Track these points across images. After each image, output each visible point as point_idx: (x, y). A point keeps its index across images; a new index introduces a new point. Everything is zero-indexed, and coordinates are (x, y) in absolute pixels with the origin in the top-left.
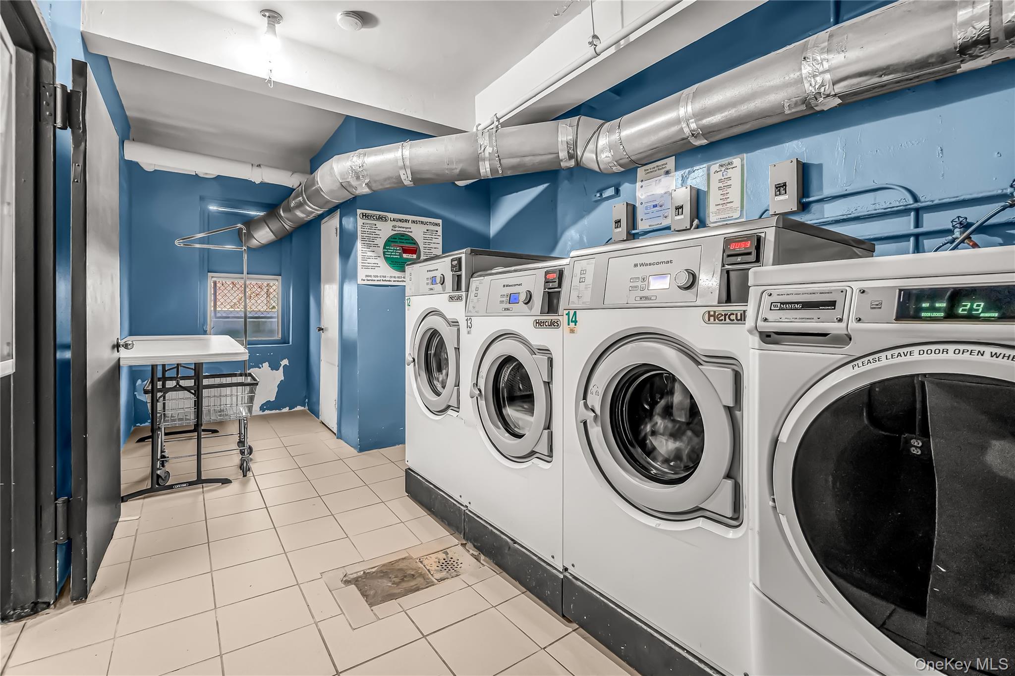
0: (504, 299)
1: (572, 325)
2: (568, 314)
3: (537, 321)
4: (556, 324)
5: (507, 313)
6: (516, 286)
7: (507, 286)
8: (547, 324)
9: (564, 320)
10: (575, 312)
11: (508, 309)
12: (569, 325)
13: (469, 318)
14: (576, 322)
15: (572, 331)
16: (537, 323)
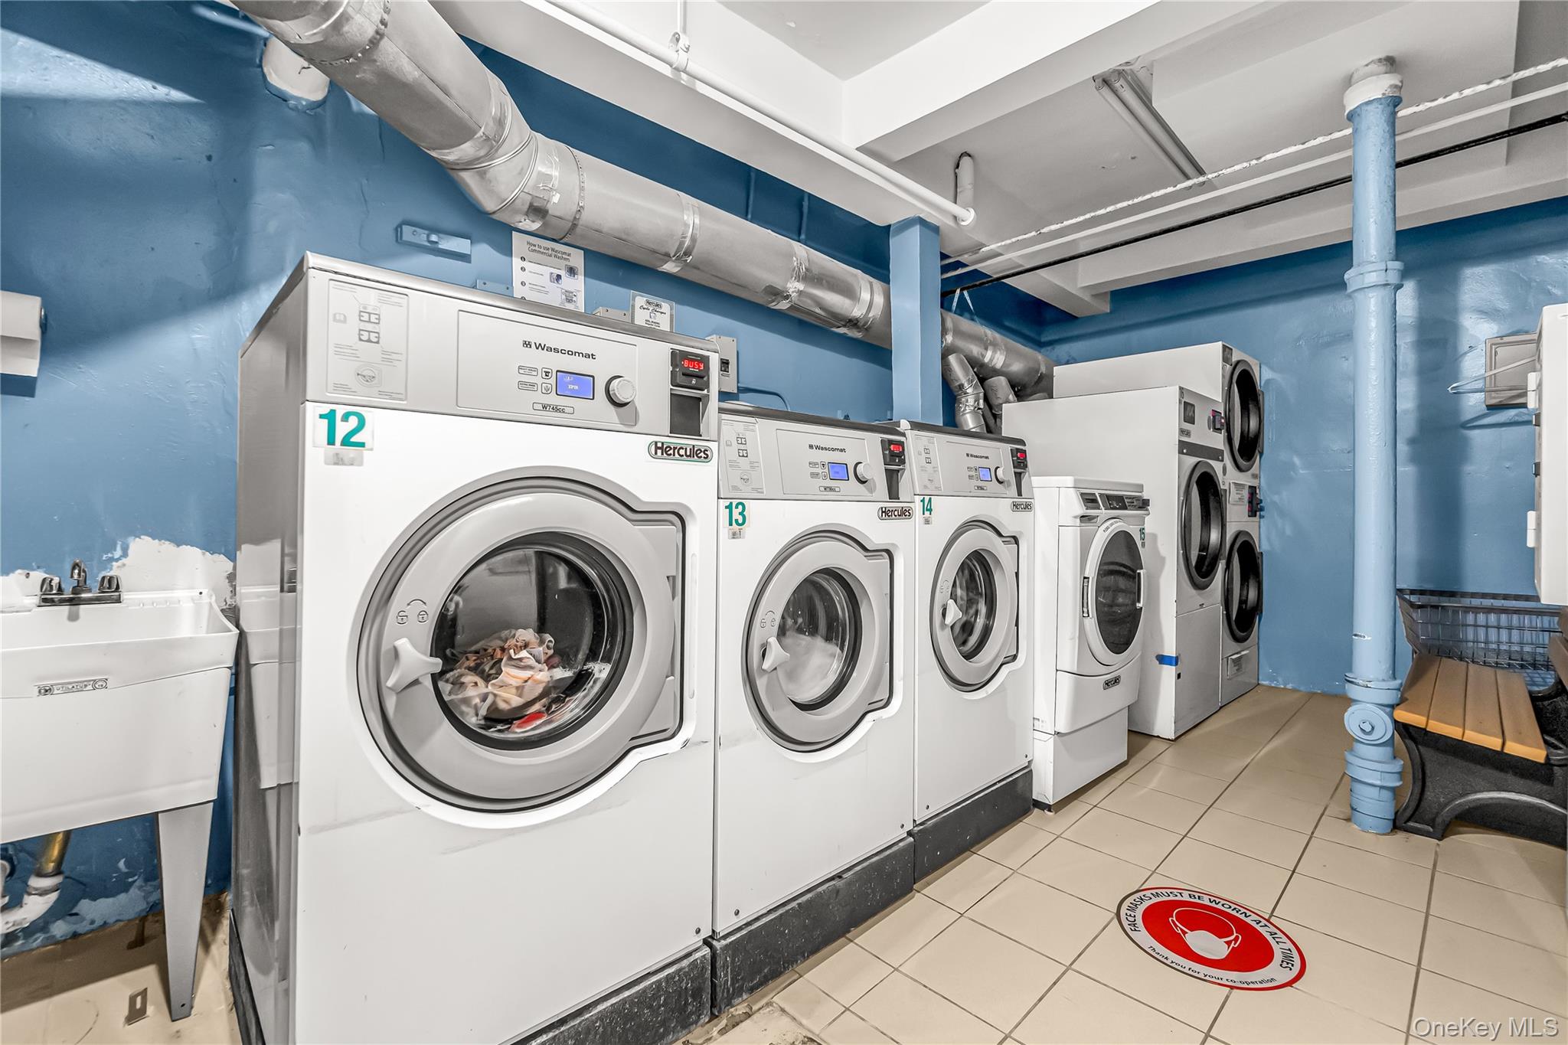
0: (819, 470)
1: (927, 513)
2: (923, 501)
3: (884, 510)
4: (907, 513)
5: (831, 495)
6: (836, 452)
7: (817, 447)
8: (896, 513)
9: (917, 507)
10: (930, 499)
11: (831, 489)
12: (924, 514)
13: (735, 502)
14: (930, 510)
15: (927, 522)
16: (883, 512)
